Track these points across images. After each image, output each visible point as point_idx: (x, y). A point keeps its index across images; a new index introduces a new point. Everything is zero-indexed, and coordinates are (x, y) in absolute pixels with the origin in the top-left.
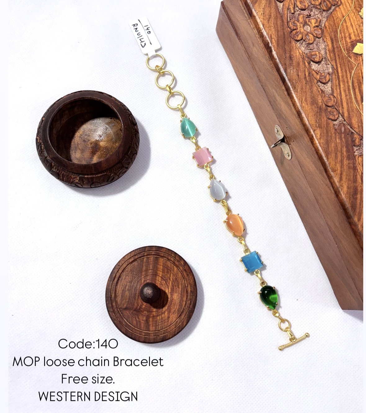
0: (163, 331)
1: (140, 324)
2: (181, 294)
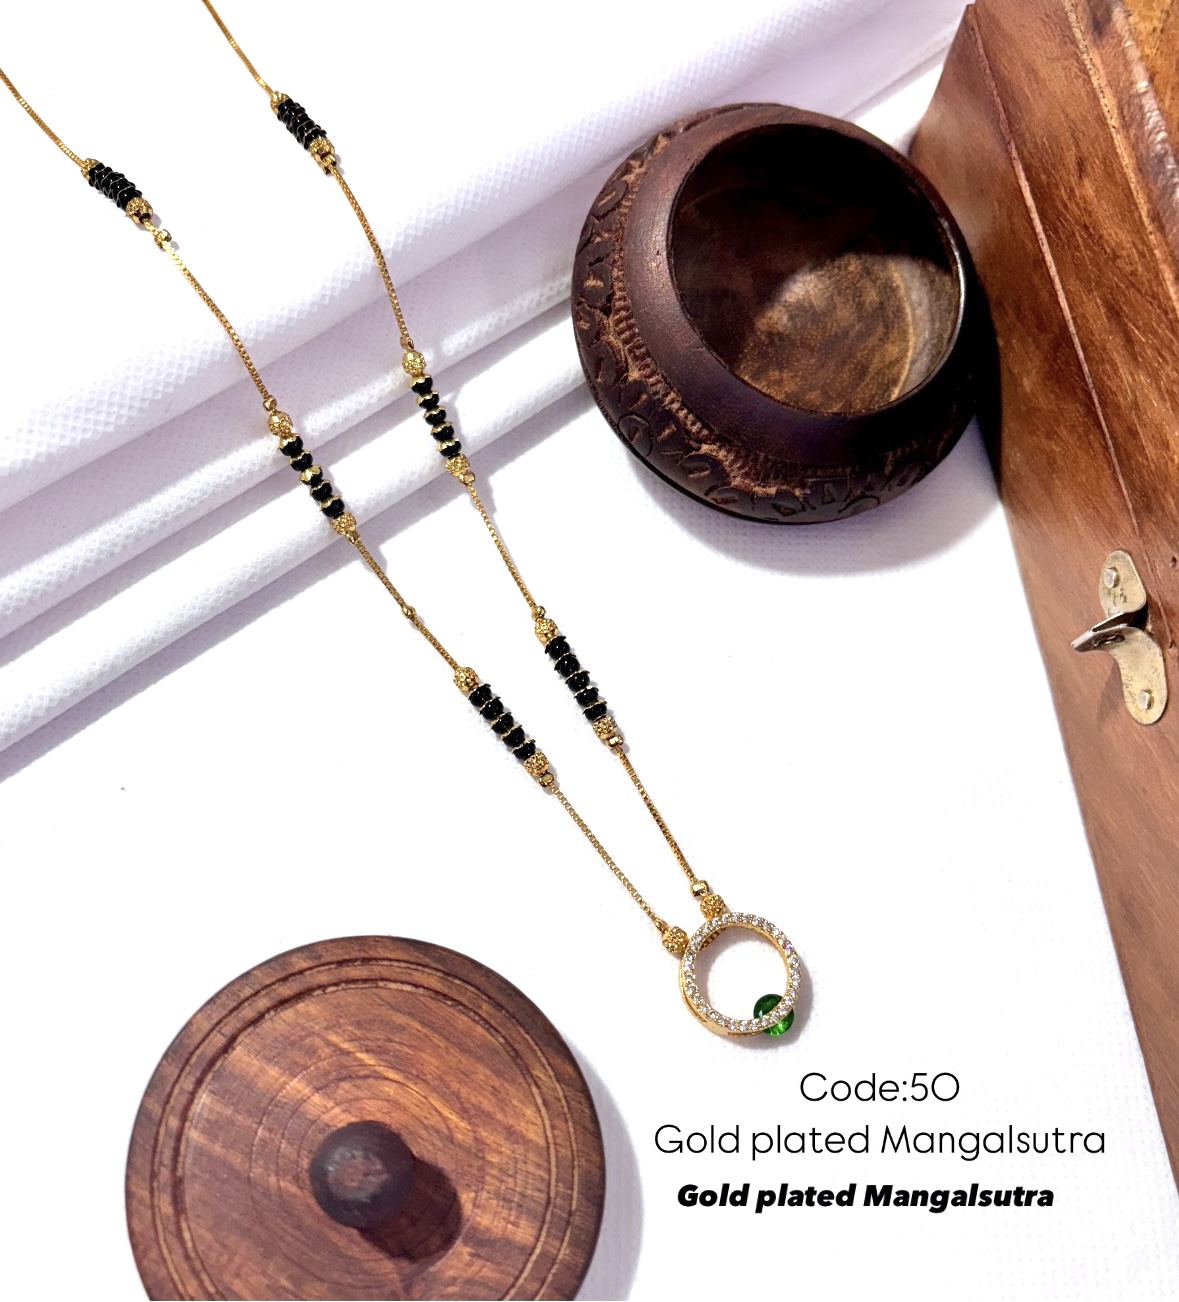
1: (485, 1284)
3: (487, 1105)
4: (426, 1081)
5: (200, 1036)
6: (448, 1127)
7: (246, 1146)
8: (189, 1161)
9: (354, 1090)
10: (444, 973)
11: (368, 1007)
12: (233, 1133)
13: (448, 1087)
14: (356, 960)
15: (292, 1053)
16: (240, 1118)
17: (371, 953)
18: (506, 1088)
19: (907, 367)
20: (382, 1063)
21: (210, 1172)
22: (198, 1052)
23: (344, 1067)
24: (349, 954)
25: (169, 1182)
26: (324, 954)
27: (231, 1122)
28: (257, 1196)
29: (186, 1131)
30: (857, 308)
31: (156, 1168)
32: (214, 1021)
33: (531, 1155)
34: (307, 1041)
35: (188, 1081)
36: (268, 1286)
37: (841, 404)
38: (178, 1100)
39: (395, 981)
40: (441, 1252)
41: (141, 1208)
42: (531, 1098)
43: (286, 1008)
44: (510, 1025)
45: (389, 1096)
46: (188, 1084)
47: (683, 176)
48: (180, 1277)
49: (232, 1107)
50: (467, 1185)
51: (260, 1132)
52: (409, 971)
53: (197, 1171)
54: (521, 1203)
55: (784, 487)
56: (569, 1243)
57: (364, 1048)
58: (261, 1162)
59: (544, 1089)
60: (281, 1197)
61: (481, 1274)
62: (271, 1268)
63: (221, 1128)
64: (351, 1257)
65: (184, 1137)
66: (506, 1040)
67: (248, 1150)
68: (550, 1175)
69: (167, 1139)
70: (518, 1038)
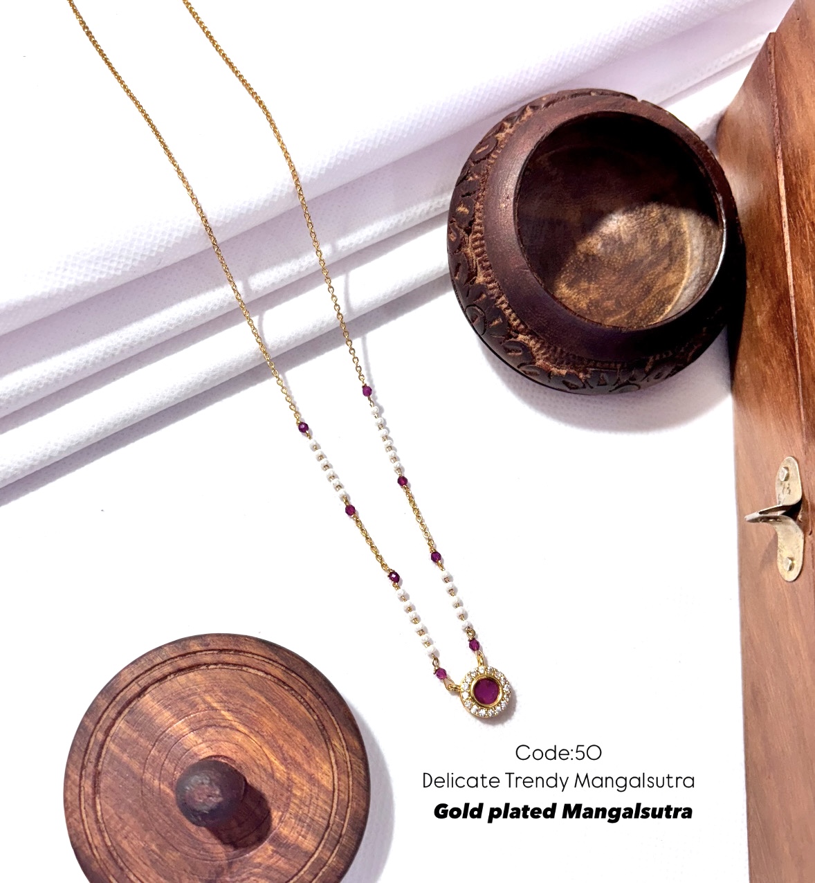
0: (337, 817)
2: (274, 704)
3: (299, 759)
4: (263, 736)
5: (125, 684)
6: (272, 768)
7: (143, 759)
8: (106, 762)
9: (216, 734)
10: (286, 668)
11: (233, 682)
12: (136, 749)
13: (276, 742)
14: (231, 650)
15: (182, 704)
16: (142, 740)
17: (241, 647)
18: (313, 749)
19: (680, 291)
20: (236, 720)
21: (118, 771)
22: (122, 694)
23: (213, 718)
24: (227, 645)
25: (92, 773)
26: (211, 644)
27: (136, 742)
28: (145, 791)
29: (107, 742)
30: (652, 244)
31: (85, 763)
32: (135, 676)
33: (322, 796)
34: (191, 698)
35: (112, 711)
36: (143, 848)
37: (628, 312)
38: (105, 723)
39: (254, 668)
40: (254, 846)
42: (328, 758)
43: (181, 675)
44: (322, 709)
45: (238, 742)
46: (112, 713)
47: (535, 143)
48: (91, 834)
49: (138, 733)
50: (278, 807)
51: (152, 752)
52: (263, 663)
53: (110, 769)
54: (310, 824)
55: (572, 371)
56: (336, 854)
57: (227, 708)
58: (150, 770)
59: (338, 754)
60: (159, 794)
61: (277, 864)
62: (147, 837)
63: (129, 744)
64: (198, 840)
65: (105, 747)
66: (318, 718)
67: (143, 761)
68: (332, 810)
69: (95, 746)
70: (327, 718)
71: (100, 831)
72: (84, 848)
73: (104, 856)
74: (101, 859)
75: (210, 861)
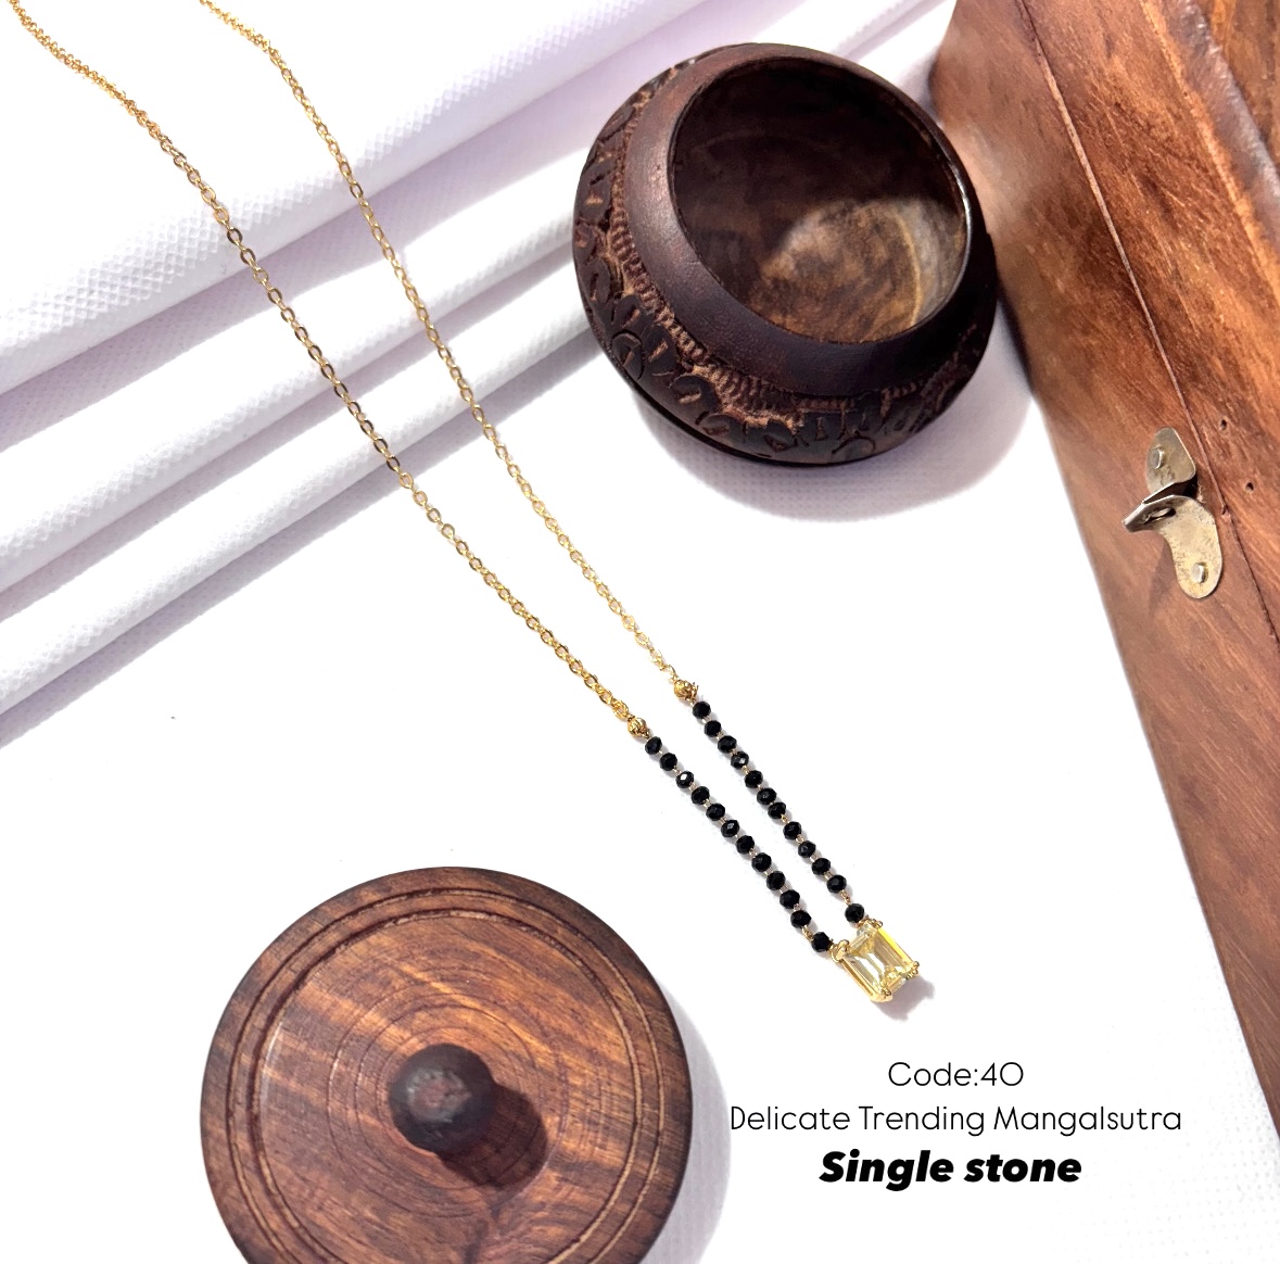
0: (646, 1105)
1: (574, 1208)
2: (511, 957)
3: (567, 1028)
4: (504, 1007)
5: (269, 974)
6: (530, 1054)
7: (322, 1080)
8: (264, 1097)
9: (431, 1019)
10: (517, 899)
11: (441, 936)
12: (308, 1069)
13: (527, 1012)
14: (427, 891)
15: (365, 986)
16: (314, 1053)
17: (442, 883)
18: (585, 1010)
20: (458, 991)
21: (287, 1108)
22: (268, 990)
23: (421, 997)
24: (420, 884)
25: (245, 1118)
26: (395, 887)
27: (306, 1057)
28: (336, 1129)
29: (260, 1068)
31: (231, 1107)
32: (284, 958)
33: (616, 1077)
34: (380, 973)
35: (259, 1018)
36: (353, 1219)
38: (251, 1037)
39: (468, 910)
40: (529, 1178)
41: (218, 1147)
42: (611, 1019)
43: (357, 942)
44: (586, 948)
45: (467, 1023)
46: (259, 1021)
48: (262, 1214)
49: (305, 1043)
50: (551, 1109)
51: (336, 1065)
52: (481, 899)
53: (272, 1107)
54: (608, 1125)
56: (658, 1163)
57: (439, 978)
58: (338, 1096)
59: (625, 1009)
60: (360, 1130)
61: (571, 1198)
62: (354, 1201)
63: (295, 1064)
64: (435, 1187)
65: (258, 1075)
66: (583, 962)
67: (324, 1085)
68: (635, 1096)
69: (241, 1077)
70: (595, 961)
71: (276, 1206)
72: (255, 1240)
73: (291, 1244)
74: (287, 1251)
75: (464, 1215)
